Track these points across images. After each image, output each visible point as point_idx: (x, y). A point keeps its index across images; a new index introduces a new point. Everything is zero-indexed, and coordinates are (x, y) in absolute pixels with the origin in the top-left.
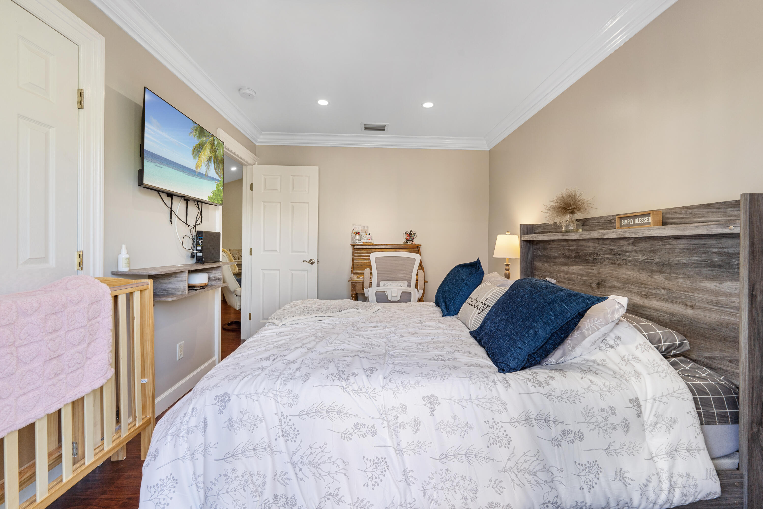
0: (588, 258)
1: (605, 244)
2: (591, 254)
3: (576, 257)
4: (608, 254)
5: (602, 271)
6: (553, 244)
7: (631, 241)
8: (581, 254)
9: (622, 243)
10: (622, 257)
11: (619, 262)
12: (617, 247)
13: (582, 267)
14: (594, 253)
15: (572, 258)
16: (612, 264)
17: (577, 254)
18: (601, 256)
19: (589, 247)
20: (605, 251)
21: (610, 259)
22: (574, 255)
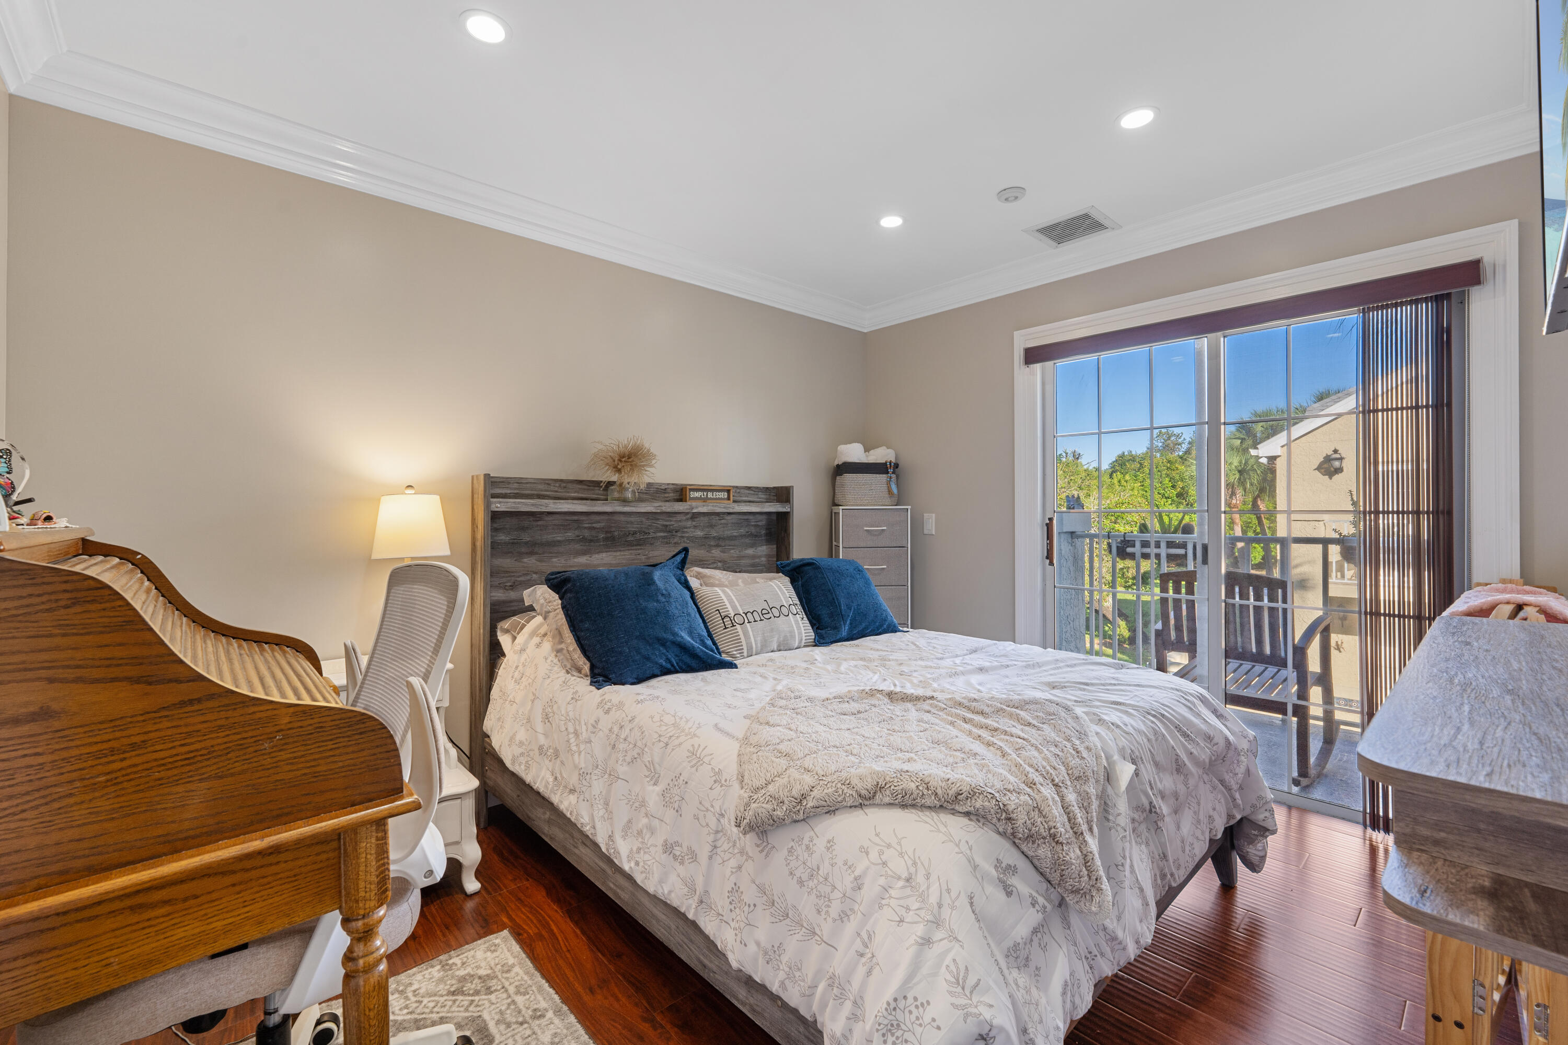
0: (630, 538)
1: (658, 519)
2: (635, 533)
3: (606, 539)
4: (661, 531)
5: (652, 554)
6: (547, 518)
7: (689, 516)
8: (616, 534)
9: (679, 517)
10: (679, 534)
11: (675, 540)
12: (673, 523)
13: (618, 554)
14: (640, 532)
15: (598, 541)
16: (667, 543)
17: (609, 535)
18: (652, 535)
19: (632, 523)
20: (657, 528)
21: (664, 537)
22: (602, 536)
